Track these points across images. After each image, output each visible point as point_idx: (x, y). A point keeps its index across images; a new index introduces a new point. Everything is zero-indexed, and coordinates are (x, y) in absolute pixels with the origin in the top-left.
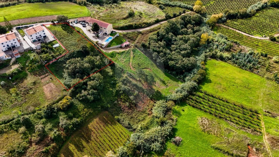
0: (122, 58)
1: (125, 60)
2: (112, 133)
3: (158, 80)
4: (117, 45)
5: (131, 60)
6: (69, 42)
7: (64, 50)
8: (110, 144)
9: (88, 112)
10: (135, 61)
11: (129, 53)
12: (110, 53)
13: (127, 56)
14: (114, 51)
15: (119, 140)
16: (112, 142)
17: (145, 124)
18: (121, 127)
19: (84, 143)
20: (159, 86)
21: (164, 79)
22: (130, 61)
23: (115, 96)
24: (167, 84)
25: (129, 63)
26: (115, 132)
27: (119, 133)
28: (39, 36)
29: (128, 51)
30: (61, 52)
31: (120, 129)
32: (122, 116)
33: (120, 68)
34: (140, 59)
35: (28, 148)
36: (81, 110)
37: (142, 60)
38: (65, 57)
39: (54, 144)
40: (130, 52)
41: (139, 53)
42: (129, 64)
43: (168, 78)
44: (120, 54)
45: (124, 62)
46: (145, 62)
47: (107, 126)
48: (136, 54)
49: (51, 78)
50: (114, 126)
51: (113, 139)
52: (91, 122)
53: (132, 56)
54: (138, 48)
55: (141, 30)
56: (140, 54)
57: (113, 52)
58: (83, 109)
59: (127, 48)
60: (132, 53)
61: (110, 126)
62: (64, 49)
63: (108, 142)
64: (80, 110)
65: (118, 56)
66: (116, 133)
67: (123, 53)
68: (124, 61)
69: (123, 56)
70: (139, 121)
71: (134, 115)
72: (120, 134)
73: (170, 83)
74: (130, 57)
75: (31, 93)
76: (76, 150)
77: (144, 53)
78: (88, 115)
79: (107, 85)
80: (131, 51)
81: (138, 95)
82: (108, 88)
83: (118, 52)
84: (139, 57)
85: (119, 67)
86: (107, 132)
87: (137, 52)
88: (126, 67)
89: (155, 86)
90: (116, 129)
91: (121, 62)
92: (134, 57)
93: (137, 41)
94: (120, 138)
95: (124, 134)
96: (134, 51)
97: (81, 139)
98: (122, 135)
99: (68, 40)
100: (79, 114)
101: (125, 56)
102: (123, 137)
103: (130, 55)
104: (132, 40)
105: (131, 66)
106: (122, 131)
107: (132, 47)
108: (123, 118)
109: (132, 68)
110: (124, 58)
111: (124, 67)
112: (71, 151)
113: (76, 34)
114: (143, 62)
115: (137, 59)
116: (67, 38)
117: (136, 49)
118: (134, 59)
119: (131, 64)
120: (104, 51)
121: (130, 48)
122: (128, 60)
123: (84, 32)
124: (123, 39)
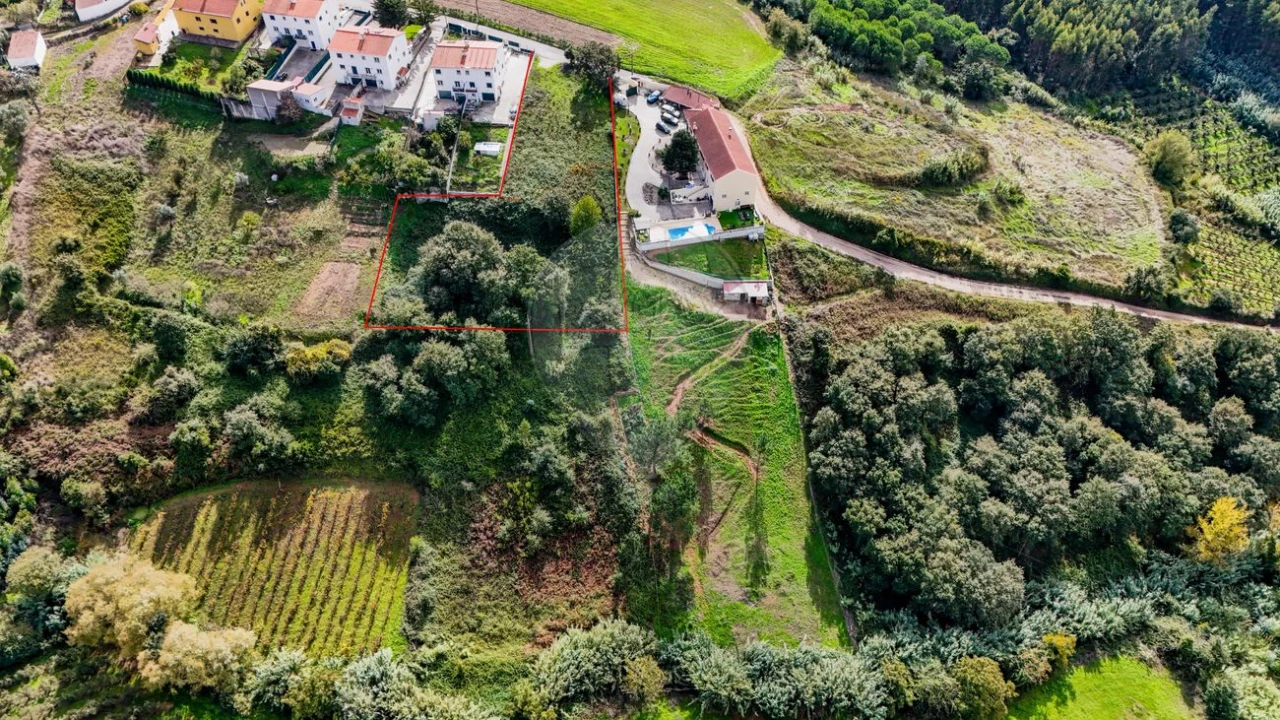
0: (673, 338)
1: (678, 352)
2: (349, 585)
3: (747, 539)
4: (709, 272)
5: (704, 372)
6: (540, 161)
7: (498, 178)
8: (302, 613)
9: (353, 445)
10: (716, 386)
11: (730, 336)
12: (642, 287)
13: (704, 343)
15: (337, 629)
16: (315, 610)
17: (474, 658)
18: (397, 593)
19: (246, 538)
20: (716, 569)
21: (780, 559)
22: (700, 371)
23: (495, 462)
24: (761, 589)
25: (688, 375)
26: (363, 586)
27: (370, 605)
28: (468, 87)
29: (732, 326)
30: (481, 181)
31: (386, 598)
32: (443, 554)
33: (621, 374)
34: (753, 395)
35: (104, 416)
36: (340, 422)
37: (756, 403)
38: (478, 203)
39: (167, 463)
40: (736, 335)
41: (774, 366)
42: (682, 378)
43: (800, 567)
44: (685, 317)
45: (665, 361)
46: (766, 423)
47: (368, 544)
48: (753, 360)
49: (373, 251)
50: (382, 565)
51: (328, 608)
52: (335, 486)
53: (728, 356)
54: (790, 340)
55: (905, 274)
56: (773, 373)
57: (663, 290)
58: (349, 425)
59: (738, 312)
60: (742, 342)
61: (371, 555)
62: (501, 173)
63: (305, 600)
64: (337, 419)
66: (361, 596)
67: (701, 319)
68: (668, 355)
69: (688, 333)
70: (473, 630)
71: (486, 588)
72: (369, 612)
73: (784, 594)
74: (716, 355)
75: (280, 259)
76: (205, 539)
77: (798, 379)
78: (344, 454)
79: (505, 401)
80: (745, 336)
81: (582, 530)
82: (500, 413)
83: (685, 304)
84: (757, 385)
85: (620, 364)
86: (342, 563)
87: (773, 355)
88: (655, 384)
89: (702, 554)
90: (378, 582)
91: (652, 349)
92: (734, 364)
93: (821, 308)
94: (350, 622)
95: (378, 623)
96: (758, 341)
97: (253, 518)
98: (366, 621)
99: (545, 150)
100: (320, 429)
101: (695, 338)
102: (361, 631)
103: (723, 344)
104: (804, 290)
105: (680, 392)
106: (383, 607)
107: (770, 319)
108: (437, 564)
109: (674, 404)
110: (680, 343)
111: (644, 375)
112: (191, 527)
113: (595, 143)
114: (759, 414)
115: (737, 381)
116: (549, 141)
117: (778, 337)
118: (727, 373)
119: (687, 384)
120: (629, 267)
121: (752, 320)
122: (693, 362)
123: (636, 150)
124: (759, 264)
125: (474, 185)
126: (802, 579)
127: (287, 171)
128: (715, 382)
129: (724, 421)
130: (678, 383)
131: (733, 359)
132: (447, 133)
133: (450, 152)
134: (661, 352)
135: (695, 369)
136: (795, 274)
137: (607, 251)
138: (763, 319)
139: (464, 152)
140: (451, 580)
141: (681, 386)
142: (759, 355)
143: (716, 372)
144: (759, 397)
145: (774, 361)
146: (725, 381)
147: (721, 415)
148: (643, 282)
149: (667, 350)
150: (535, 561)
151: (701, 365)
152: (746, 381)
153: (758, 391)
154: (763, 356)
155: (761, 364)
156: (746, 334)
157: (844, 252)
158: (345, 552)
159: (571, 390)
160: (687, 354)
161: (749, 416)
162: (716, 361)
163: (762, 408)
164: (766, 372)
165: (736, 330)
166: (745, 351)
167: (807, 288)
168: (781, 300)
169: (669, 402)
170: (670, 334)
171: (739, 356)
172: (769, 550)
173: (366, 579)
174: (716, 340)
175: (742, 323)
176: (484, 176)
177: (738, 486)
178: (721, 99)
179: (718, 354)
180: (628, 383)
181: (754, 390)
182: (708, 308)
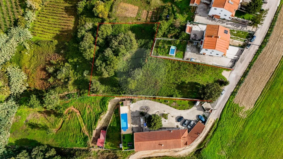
0: (92, 111)
1: (87, 112)
2: (51, 28)
3: (40, 124)
4: (110, 126)
5: (80, 120)
6: (163, 69)
8: (47, 19)
9: (81, 23)
11: (89, 130)
12: (107, 102)
13: (89, 121)
14: (108, 112)
15: (41, 27)
16: (47, 22)
18: (47, 39)
19: (67, 5)
20: (35, 115)
21: (34, 132)
22: (81, 118)
24: (27, 126)
25: (81, 114)
26: (50, 31)
27: (46, 33)
29: (92, 131)
31: (46, 36)
32: (53, 48)
34: (73, 134)
37: (70, 134)
40: (89, 132)
41: (78, 143)
43: (31, 137)
44: (97, 116)
45: (85, 107)
46: (65, 136)
47: (60, 31)
48: (81, 136)
50: (54, 35)
51: (47, 25)
52: (75, 22)
53: (84, 128)
54: (84, 150)
56: (76, 142)
57: (107, 110)
59: (96, 134)
60: (86, 133)
61: (58, 32)
62: (160, 56)
63: (49, 19)
64: (87, 18)
65: (98, 109)
66: (48, 31)
67: (96, 121)
68: (87, 108)
69: (93, 116)
71: (42, 58)
72: (44, 33)
73: (25, 131)
77: (72, 150)
78: (79, 22)
79: (81, 60)
80: (88, 135)
83: (102, 116)
84: (75, 136)
86: (57, 26)
87: (82, 143)
89: (39, 112)
90: (51, 34)
91: (89, 103)
94: (42, 29)
95: (41, 35)
96: (86, 139)
97: (71, 5)
98: (42, 33)
99: (169, 71)
100: (85, 15)
101: (91, 118)
102: (40, 32)
103: (88, 127)
106: (44, 36)
107: (91, 145)
108: (51, 47)
109: (74, 109)
110: (90, 113)
111: (82, 100)
113: (170, 90)
114: (67, 135)
115: (76, 130)
116: (173, 72)
117: (86, 146)
118: (79, 127)
119: (78, 114)
120: (116, 98)
121: (92, 138)
122: (83, 116)
123: (168, 107)
124: (111, 146)
125: (157, 47)
126: (28, 137)
128: (77, 122)
129: (67, 123)
131: (82, 129)
132: (179, 35)
133: (171, 37)
134: (88, 106)
135: (82, 117)
137: (122, 91)
138: (92, 143)
139: (170, 43)
140: (46, 50)
141: (78, 111)
142: (82, 138)
143: (80, 123)
144: (72, 136)
145: (80, 143)
146: (77, 126)
147: (69, 123)
148: (109, 103)
149: (88, 108)
150: (44, 69)
151: (83, 119)
152: (76, 133)
153: (73, 136)
154: (82, 140)
155: (80, 139)
156: (88, 136)
158: (59, 26)
159: (81, 78)
160: (86, 114)
161: (67, 131)
162: (83, 124)
163: (69, 136)
164: (77, 140)
165: (90, 132)
166: (84, 134)
168: (99, 151)
169: (74, 107)
170: (93, 110)
171: (83, 132)
172: (36, 130)
173: (52, 31)
174: (89, 125)
175: (92, 135)
176: (160, 50)
177: (52, 124)
178: (201, 149)
179: (85, 125)
180: (80, 95)
181: (74, 134)
182: (100, 124)
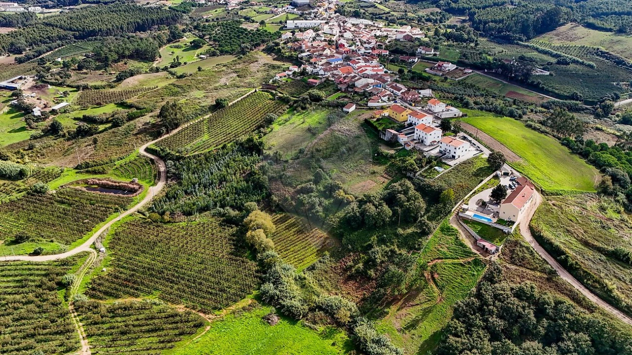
0: (447, 246)
1: (445, 250)
2: (304, 253)
3: (417, 317)
4: (477, 233)
6: (451, 178)
7: (434, 178)
9: (334, 222)
12: (450, 226)
13: (456, 253)
14: (460, 231)
16: (292, 252)
17: (312, 285)
18: (312, 262)
19: (294, 229)
20: (398, 317)
21: (422, 329)
22: (447, 260)
23: (362, 247)
24: (407, 332)
25: (442, 258)
26: (306, 255)
27: (304, 260)
28: (448, 151)
29: (471, 253)
30: (428, 176)
31: (308, 261)
32: (330, 261)
33: (419, 245)
34: (460, 278)
35: (292, 187)
37: (459, 281)
38: (422, 182)
39: (294, 203)
40: (470, 256)
41: (475, 273)
42: (439, 258)
43: (426, 336)
44: (457, 242)
45: (438, 250)
46: (457, 289)
47: (317, 248)
48: (469, 267)
49: (383, 182)
50: (315, 254)
51: (295, 254)
52: (322, 230)
53: (461, 261)
55: (565, 277)
56: (473, 275)
57: (457, 230)
58: (337, 217)
59: (477, 250)
60: (470, 259)
61: (315, 250)
62: (436, 177)
63: (292, 249)
64: (336, 214)
65: (450, 239)
66: (304, 257)
67: (462, 245)
68: (441, 249)
69: (454, 247)
70: (318, 281)
71: (332, 275)
72: (302, 261)
73: (413, 338)
75: (359, 174)
76: (287, 225)
78: (330, 223)
81: (369, 278)
83: (460, 238)
84: (464, 276)
85: (421, 242)
86: (308, 247)
87: (479, 270)
88: (428, 255)
89: (398, 310)
90: (310, 257)
91: (436, 244)
92: (461, 265)
93: (513, 267)
96: (477, 262)
97: (299, 226)
99: (456, 176)
100: (330, 215)
101: (455, 250)
103: (463, 257)
104: (512, 258)
105: (434, 262)
106: (305, 262)
107: (488, 259)
108: (326, 261)
110: (448, 248)
111: (427, 250)
112: (287, 221)
113: (475, 181)
114: (456, 284)
115: (458, 270)
116: (460, 175)
117: (485, 266)
118: (456, 266)
119: (440, 261)
120: (451, 218)
121: (480, 255)
122: (447, 256)
123: (489, 189)
124: (500, 241)
125: (426, 177)
126: (423, 339)
127: (380, 154)
128: (450, 266)
129: (442, 279)
130: (436, 259)
131: (463, 263)
132: (430, 160)
133: (426, 166)
134: (439, 247)
135: (446, 258)
136: (512, 252)
138: (485, 257)
139: (431, 167)
140: (326, 267)
143: (453, 263)
144: (461, 280)
145: (477, 272)
146: (453, 268)
147: (443, 277)
149: (442, 247)
150: (350, 278)
151: (449, 258)
152: (461, 272)
153: (463, 278)
154: (474, 268)
155: (471, 270)
156: (474, 258)
157: (543, 257)
158: (311, 246)
159: (400, 240)
160: (448, 253)
161: (452, 283)
162: (456, 260)
163: (459, 283)
164: (471, 273)
165: (472, 255)
166: (469, 263)
167: (514, 258)
168: (498, 256)
170: (447, 244)
171: (465, 263)
172: (420, 324)
173: (309, 254)
174: (461, 254)
175: (475, 254)
176: (430, 176)
177: (429, 301)
178: (542, 190)
179: (458, 259)
180: (419, 249)
181: (461, 276)
182: (468, 243)
